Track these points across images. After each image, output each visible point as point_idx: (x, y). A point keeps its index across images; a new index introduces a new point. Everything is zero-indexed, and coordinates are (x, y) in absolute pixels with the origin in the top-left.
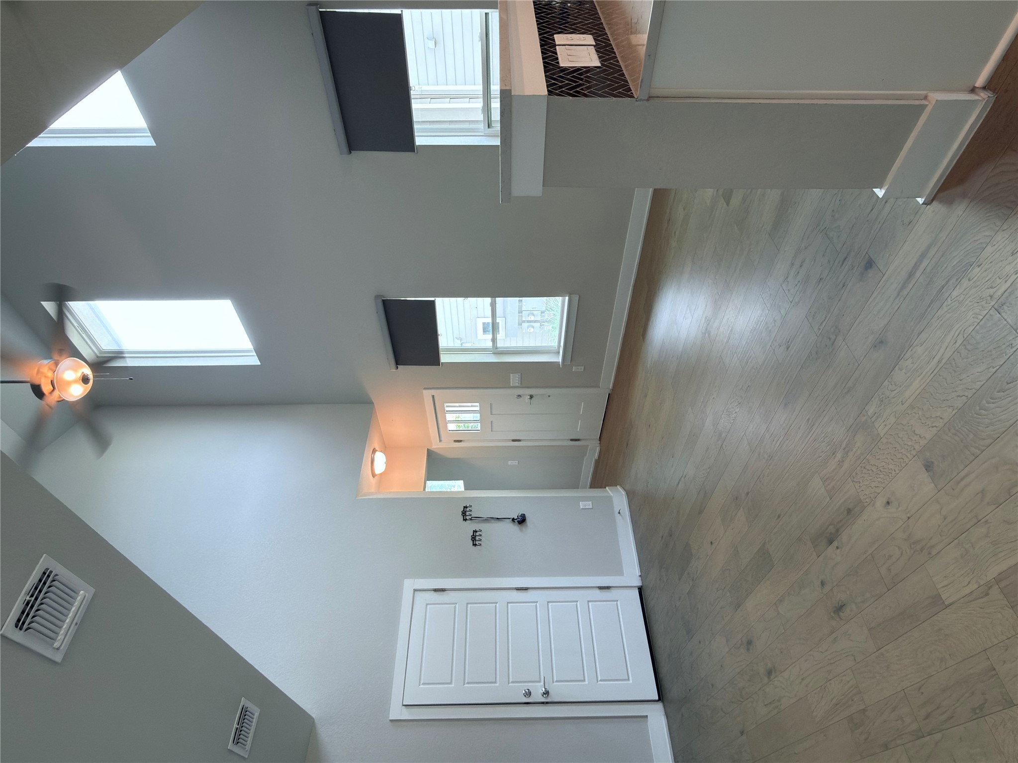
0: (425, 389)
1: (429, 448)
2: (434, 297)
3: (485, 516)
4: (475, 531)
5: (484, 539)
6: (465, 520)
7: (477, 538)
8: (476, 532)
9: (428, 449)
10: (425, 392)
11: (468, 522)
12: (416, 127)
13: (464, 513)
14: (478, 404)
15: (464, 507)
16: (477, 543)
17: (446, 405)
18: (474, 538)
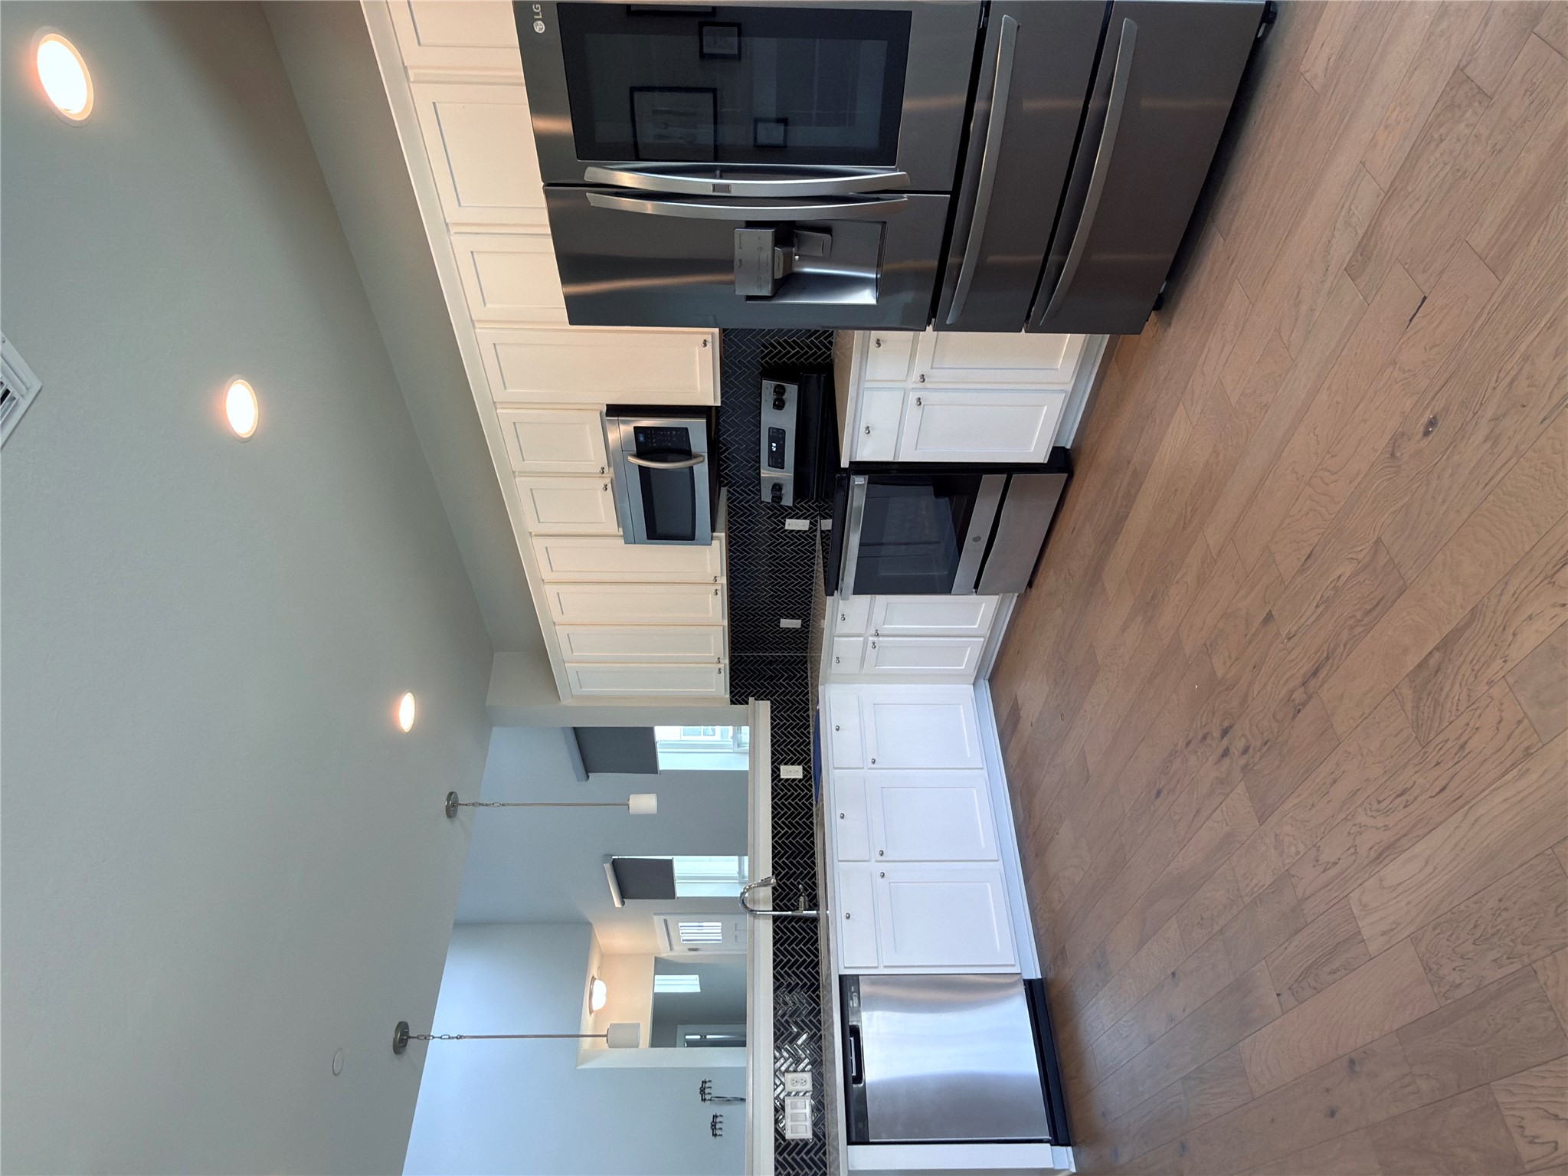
0: (655, 914)
1: (657, 956)
2: (671, 855)
3: (729, 1096)
4: (715, 1117)
5: (725, 1126)
6: (704, 1100)
7: (718, 1126)
8: (717, 1117)
9: (656, 958)
10: (655, 917)
11: (708, 1102)
12: (659, 750)
13: (702, 1091)
14: (720, 924)
15: (703, 1082)
16: (718, 1132)
17: (680, 924)
18: (714, 1126)
